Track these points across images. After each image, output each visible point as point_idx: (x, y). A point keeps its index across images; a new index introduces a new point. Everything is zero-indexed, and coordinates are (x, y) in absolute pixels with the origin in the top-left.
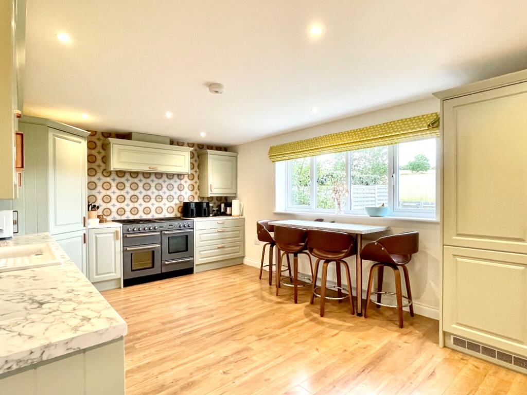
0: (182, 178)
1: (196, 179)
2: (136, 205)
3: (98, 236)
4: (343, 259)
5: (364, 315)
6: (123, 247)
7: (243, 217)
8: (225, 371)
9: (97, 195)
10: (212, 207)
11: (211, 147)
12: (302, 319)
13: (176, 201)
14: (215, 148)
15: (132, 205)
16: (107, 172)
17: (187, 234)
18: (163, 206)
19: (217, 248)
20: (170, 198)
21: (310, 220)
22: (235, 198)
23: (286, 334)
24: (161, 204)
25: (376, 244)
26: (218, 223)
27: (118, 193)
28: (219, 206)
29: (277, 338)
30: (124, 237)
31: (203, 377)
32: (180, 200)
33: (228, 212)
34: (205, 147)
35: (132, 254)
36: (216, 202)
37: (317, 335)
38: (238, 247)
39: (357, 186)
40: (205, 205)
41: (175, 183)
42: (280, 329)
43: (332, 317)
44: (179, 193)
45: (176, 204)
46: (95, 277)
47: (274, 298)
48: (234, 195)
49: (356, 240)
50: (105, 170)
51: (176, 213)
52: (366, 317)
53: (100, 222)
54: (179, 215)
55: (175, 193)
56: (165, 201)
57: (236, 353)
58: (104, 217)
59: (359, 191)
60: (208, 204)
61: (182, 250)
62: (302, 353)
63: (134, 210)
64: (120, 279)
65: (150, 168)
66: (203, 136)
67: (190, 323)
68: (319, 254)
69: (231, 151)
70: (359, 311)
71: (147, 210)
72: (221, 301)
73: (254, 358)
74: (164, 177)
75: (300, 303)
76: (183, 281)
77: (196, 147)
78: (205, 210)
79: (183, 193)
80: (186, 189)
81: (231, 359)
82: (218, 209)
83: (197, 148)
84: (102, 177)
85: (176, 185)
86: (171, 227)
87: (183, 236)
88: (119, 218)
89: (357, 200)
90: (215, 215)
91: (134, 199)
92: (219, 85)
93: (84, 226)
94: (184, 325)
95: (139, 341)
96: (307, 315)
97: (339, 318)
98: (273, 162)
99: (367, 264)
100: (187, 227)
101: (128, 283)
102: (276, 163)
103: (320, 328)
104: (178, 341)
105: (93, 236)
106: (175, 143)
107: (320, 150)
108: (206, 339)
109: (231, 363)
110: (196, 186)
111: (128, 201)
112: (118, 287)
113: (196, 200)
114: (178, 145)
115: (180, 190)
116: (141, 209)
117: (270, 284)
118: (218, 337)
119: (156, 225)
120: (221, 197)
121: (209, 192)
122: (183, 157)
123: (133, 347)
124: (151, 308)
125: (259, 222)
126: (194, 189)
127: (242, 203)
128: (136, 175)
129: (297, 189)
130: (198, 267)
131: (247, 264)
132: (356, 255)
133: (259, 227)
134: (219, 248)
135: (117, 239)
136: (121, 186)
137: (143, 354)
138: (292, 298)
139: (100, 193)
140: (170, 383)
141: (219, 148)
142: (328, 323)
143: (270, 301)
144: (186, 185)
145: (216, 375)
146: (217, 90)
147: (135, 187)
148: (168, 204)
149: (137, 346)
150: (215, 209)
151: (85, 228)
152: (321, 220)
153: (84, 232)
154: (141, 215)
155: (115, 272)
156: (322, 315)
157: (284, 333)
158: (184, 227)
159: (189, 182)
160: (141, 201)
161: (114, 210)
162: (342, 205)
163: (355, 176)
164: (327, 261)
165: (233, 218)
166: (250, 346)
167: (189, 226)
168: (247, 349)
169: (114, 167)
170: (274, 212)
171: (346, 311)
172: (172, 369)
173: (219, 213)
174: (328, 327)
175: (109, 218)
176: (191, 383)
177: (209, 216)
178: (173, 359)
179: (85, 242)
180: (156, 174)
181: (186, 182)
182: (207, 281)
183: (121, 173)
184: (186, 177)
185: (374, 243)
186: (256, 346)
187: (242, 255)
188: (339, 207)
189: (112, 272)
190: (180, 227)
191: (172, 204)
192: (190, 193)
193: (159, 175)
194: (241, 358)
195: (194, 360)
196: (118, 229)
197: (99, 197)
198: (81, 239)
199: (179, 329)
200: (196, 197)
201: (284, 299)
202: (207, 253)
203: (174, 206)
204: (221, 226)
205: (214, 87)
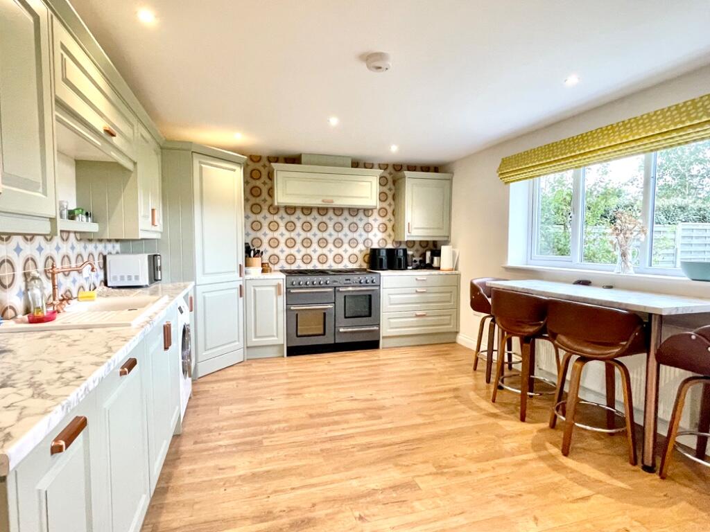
0: (370, 214)
1: (390, 215)
2: (309, 251)
3: (257, 289)
4: (619, 359)
5: (658, 471)
6: (287, 304)
7: (457, 272)
8: (362, 515)
9: (262, 237)
10: (413, 256)
11: (412, 168)
12: (526, 453)
13: (361, 247)
14: (420, 169)
15: (304, 251)
16: (274, 209)
17: (369, 293)
18: (343, 254)
19: (414, 315)
20: (353, 242)
21: (566, 282)
22: (446, 243)
23: (487, 475)
24: (341, 251)
25: (693, 337)
26: (417, 279)
27: (287, 235)
28: (424, 255)
29: (469, 478)
30: (288, 293)
31: (327, 515)
32: (366, 245)
33: (435, 264)
34: (404, 168)
35: (297, 315)
36: (419, 248)
37: (544, 490)
38: (448, 317)
39: (690, 225)
40: (401, 253)
41: (361, 221)
42: (479, 462)
43: (587, 462)
44: (365, 235)
45: (361, 251)
46: (254, 340)
47: (487, 406)
48: (446, 239)
49: (649, 324)
50: (271, 205)
51: (362, 264)
52: (663, 477)
53: (263, 271)
54: (365, 266)
55: (360, 235)
56: (346, 246)
57: (391, 488)
58: (271, 266)
59: (695, 234)
60: (405, 251)
61: (363, 314)
62: (503, 518)
63: (307, 258)
64: (283, 345)
65: (323, 201)
66: (394, 151)
67: (346, 422)
68: (569, 343)
69: (445, 172)
70: (649, 462)
71: (323, 258)
72: (402, 396)
73: (417, 505)
74: (346, 213)
75: (529, 422)
76: (361, 358)
77: (390, 169)
78: (400, 260)
79: (371, 235)
80: (375, 230)
81: (380, 497)
82: (421, 258)
83: (393, 171)
84: (268, 215)
85: (361, 225)
86: (348, 282)
87: (365, 295)
88: (288, 267)
89: (688, 248)
90: (417, 268)
91: (307, 243)
92: (380, 56)
93: (240, 276)
94: (336, 423)
95: (272, 435)
96: (537, 446)
97: (599, 466)
98: (507, 183)
99: (672, 376)
100: (371, 284)
101: (293, 351)
102: (511, 184)
103: (557, 477)
104: (317, 448)
105: (251, 289)
106: (361, 164)
107: (590, 155)
108: (357, 453)
109: (377, 503)
110: (390, 226)
111: (299, 246)
112: (280, 355)
113: (390, 246)
114: (365, 167)
115: (368, 232)
116: (315, 256)
117: (488, 381)
118: (373, 454)
119: (328, 278)
120: (427, 242)
121: (407, 233)
122: (369, 183)
123: (260, 442)
124: (306, 390)
125: (475, 282)
126: (386, 230)
127: (457, 251)
128: (309, 212)
129: (562, 231)
130: (385, 340)
131: (463, 344)
132: (645, 355)
133: (474, 289)
134: (417, 316)
135: (280, 294)
136: (290, 227)
137: (268, 455)
138: (517, 410)
139: (266, 235)
140: (281, 511)
141: (426, 168)
142: (573, 471)
143: (479, 409)
144: (375, 225)
145: (348, 516)
146: (378, 64)
147: (307, 227)
148: (351, 251)
149: (266, 443)
150: (418, 259)
151: (241, 278)
152: (586, 283)
153: (241, 283)
154: (315, 265)
155: (277, 336)
156: (566, 453)
157: (483, 471)
158: (366, 282)
159: (381, 220)
160: (315, 246)
161: (282, 257)
162: (629, 257)
163: (687, 206)
164: (584, 360)
165: (441, 272)
166: (418, 480)
167: (372, 282)
168: (411, 486)
169: (279, 201)
170: (503, 266)
171: (621, 455)
172: (293, 489)
173: (423, 265)
174: (571, 479)
175: (277, 267)
176: (306, 521)
177: (406, 269)
178: (300, 474)
179: (241, 296)
180: (334, 209)
181: (375, 220)
182: (391, 362)
183: (290, 210)
184: (375, 212)
185: (691, 335)
186: (427, 484)
187: (455, 330)
188: (625, 261)
189: (273, 336)
190: (360, 282)
191: (356, 251)
192: (380, 235)
193: (339, 211)
194: (395, 498)
195: (326, 483)
196: (281, 282)
197: (265, 240)
198: (236, 292)
199: (326, 429)
200: (390, 241)
201: (505, 410)
202: (401, 322)
203: (358, 253)
204: (421, 284)
205: (374, 60)
